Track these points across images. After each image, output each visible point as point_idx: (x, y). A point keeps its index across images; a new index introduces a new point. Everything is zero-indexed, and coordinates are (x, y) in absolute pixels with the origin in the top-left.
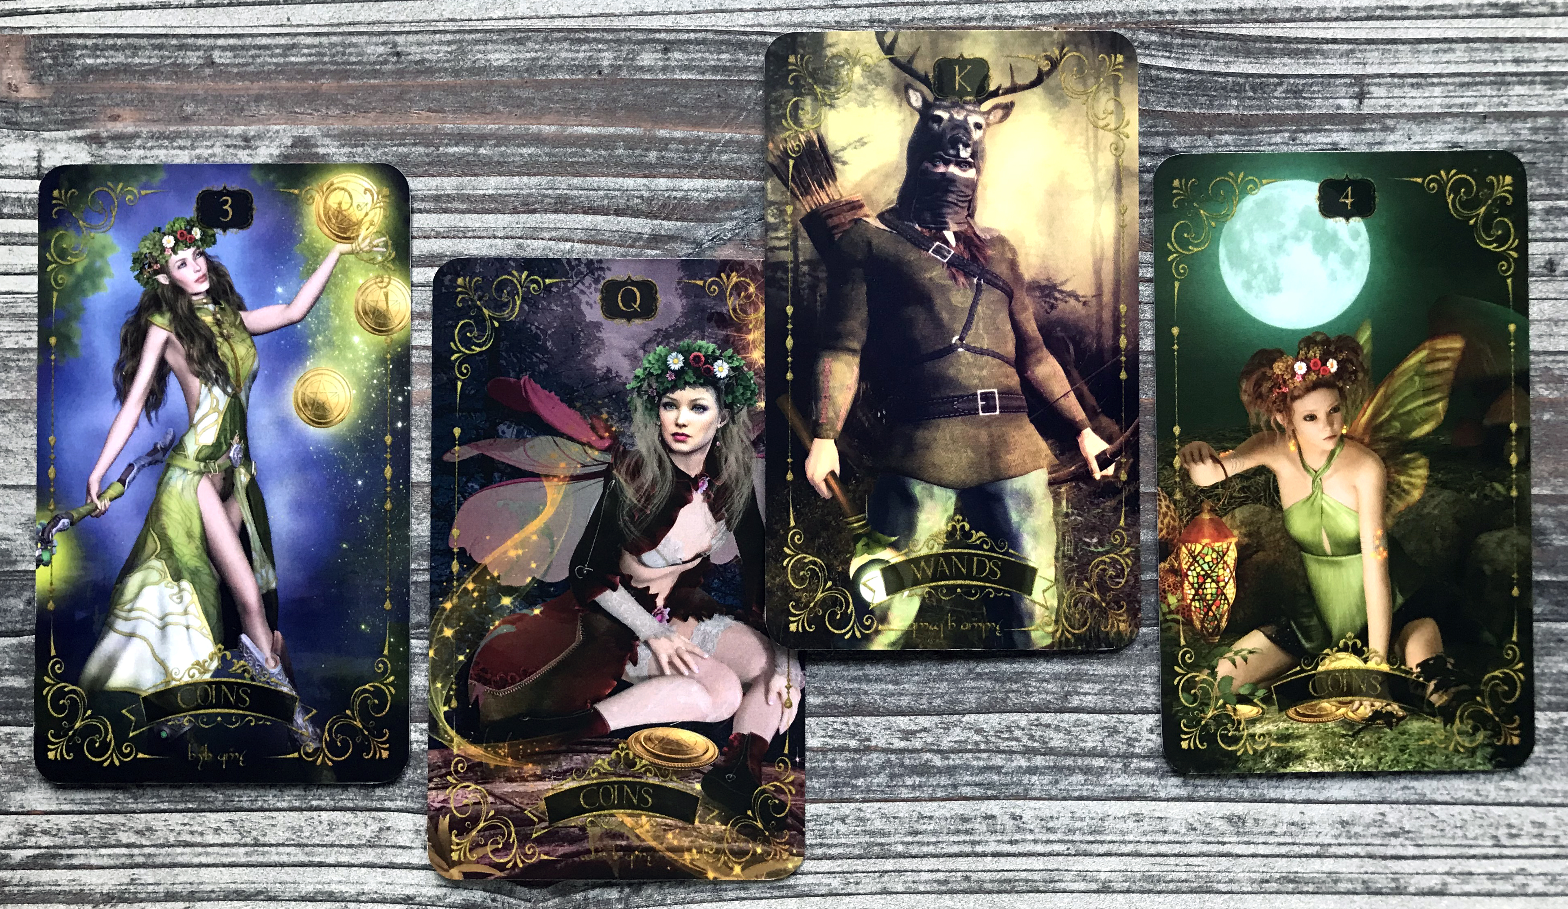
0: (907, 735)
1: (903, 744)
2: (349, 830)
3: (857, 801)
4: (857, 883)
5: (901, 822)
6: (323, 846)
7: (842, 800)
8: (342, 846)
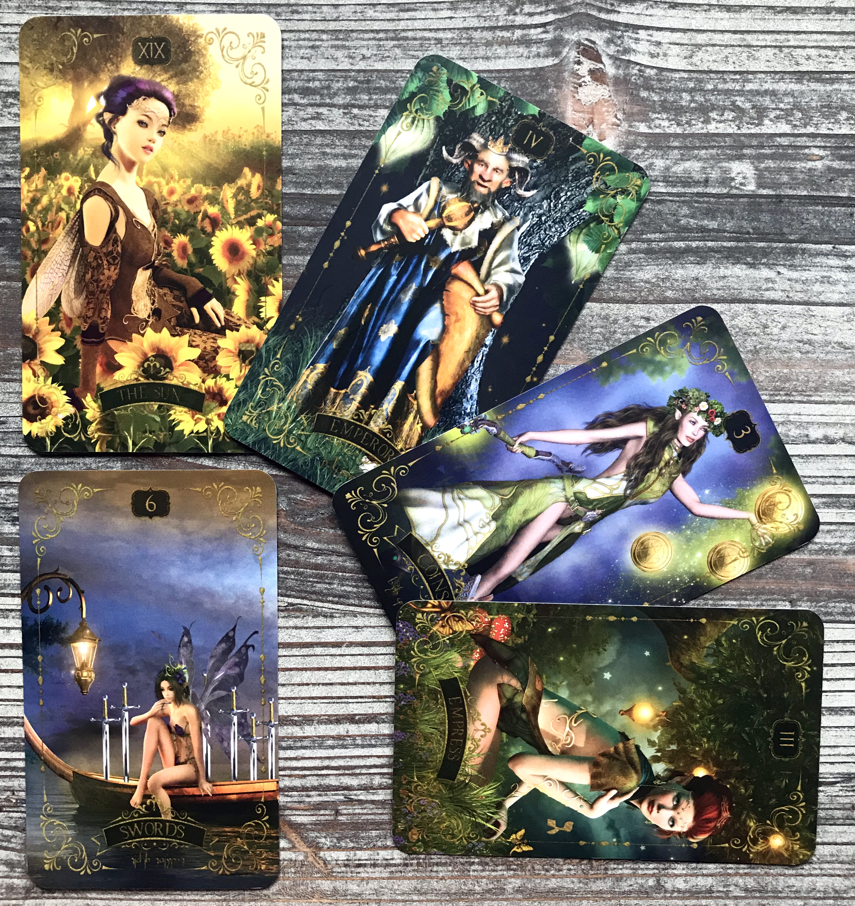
0: (318, 117)
1: (321, 110)
2: (714, 57)
3: (354, 71)
4: (355, 12)
5: (323, 54)
6: (733, 46)
7: (364, 71)
8: (720, 46)
